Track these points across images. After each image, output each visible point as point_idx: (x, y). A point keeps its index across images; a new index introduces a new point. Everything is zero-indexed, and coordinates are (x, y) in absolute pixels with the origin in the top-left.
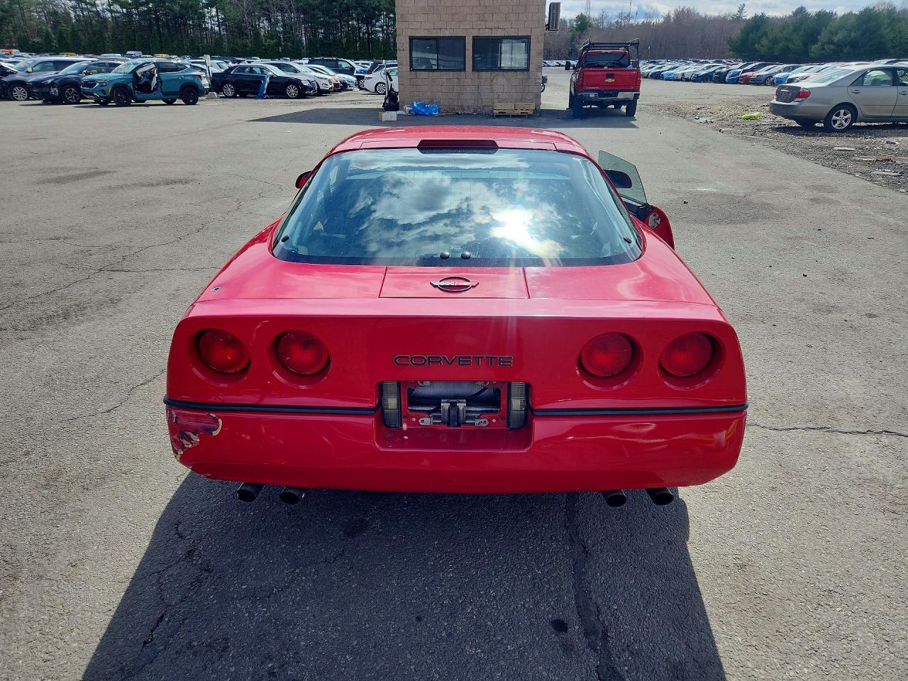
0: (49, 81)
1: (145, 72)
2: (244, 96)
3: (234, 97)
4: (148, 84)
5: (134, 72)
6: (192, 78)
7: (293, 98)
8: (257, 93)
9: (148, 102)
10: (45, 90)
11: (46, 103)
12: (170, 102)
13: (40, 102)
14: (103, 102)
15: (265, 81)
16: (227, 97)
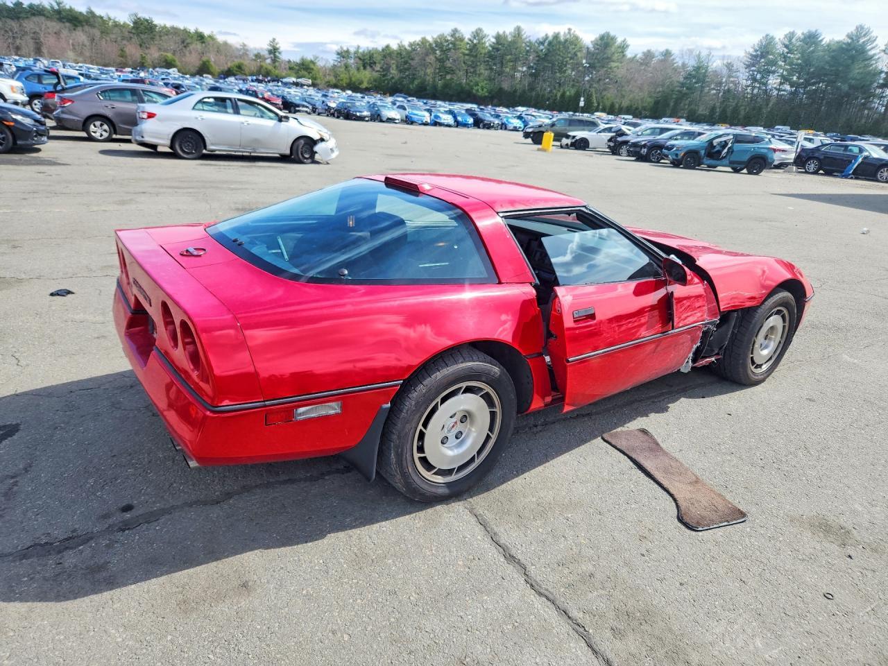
0: (643, 143)
1: (721, 142)
2: (829, 173)
3: (816, 173)
4: (719, 152)
5: (710, 142)
6: (765, 151)
7: (882, 182)
8: (842, 172)
9: (719, 168)
10: (638, 149)
11: (637, 160)
12: (736, 171)
13: (633, 158)
14: (676, 164)
15: (856, 161)
16: (806, 172)
